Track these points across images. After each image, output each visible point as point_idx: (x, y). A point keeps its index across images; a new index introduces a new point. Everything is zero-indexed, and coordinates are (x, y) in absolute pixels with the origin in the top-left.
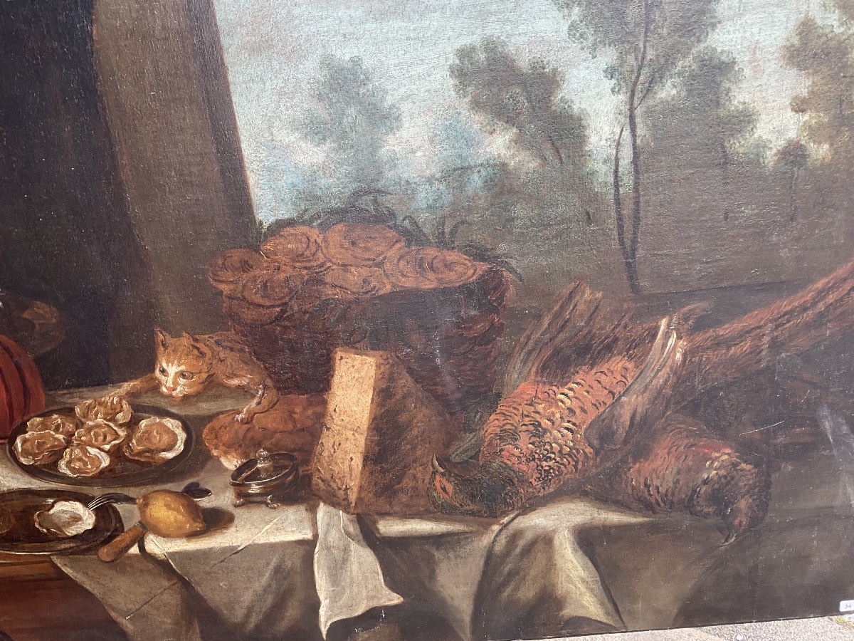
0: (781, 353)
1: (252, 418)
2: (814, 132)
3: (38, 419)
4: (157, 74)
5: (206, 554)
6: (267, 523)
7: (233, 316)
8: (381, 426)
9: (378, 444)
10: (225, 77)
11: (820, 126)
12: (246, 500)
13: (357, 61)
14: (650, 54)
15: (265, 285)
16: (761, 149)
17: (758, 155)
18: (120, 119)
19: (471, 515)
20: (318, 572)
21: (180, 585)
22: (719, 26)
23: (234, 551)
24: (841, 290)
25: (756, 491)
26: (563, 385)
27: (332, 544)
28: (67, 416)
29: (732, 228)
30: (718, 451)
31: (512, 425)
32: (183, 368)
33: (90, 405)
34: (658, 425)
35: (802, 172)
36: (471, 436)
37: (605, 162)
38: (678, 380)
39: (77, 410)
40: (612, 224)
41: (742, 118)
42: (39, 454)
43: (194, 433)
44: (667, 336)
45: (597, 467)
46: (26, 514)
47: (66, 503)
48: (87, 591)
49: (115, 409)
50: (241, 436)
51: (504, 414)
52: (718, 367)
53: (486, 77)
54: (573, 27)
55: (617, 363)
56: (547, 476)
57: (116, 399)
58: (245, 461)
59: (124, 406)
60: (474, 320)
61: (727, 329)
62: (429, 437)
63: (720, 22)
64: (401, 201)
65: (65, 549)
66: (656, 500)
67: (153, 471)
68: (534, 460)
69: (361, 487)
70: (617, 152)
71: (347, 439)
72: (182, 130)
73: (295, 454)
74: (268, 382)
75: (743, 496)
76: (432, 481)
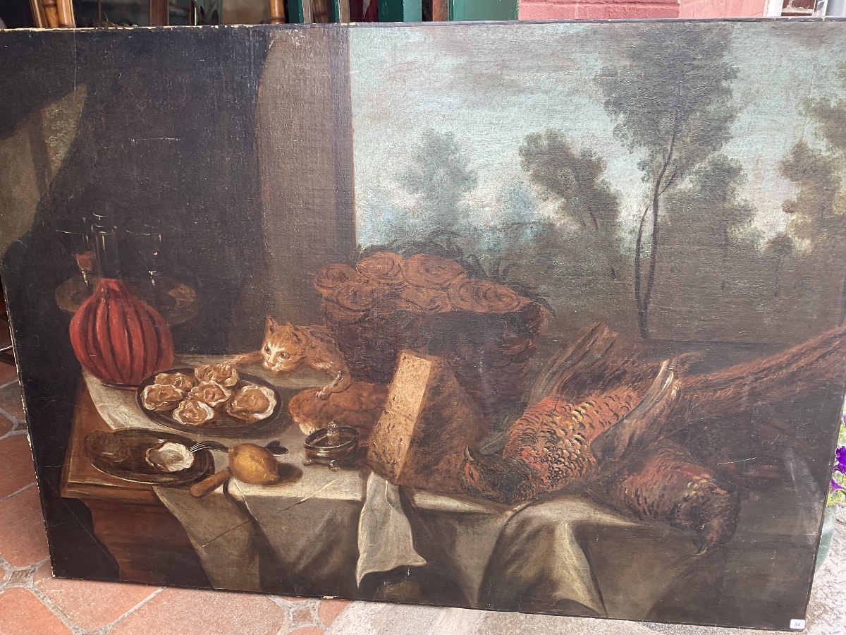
0: (758, 401)
1: (329, 396)
2: (800, 230)
3: (165, 375)
4: (301, 127)
5: (275, 501)
6: (327, 483)
7: (328, 315)
8: (428, 416)
9: (424, 431)
10: (351, 136)
11: (805, 225)
12: (314, 461)
13: (450, 136)
14: (675, 156)
15: (355, 294)
16: (756, 238)
18: (268, 157)
19: (490, 499)
20: (362, 527)
21: (250, 524)
23: (297, 502)
24: (811, 356)
25: (728, 513)
26: (578, 403)
27: (375, 507)
28: (187, 375)
29: (727, 296)
30: (699, 475)
31: (533, 430)
32: (283, 349)
33: (207, 369)
34: (652, 446)
35: (787, 259)
36: (499, 434)
37: (631, 232)
38: (672, 411)
39: (196, 371)
40: (631, 280)
41: (742, 212)
42: (160, 402)
43: (282, 401)
44: (666, 375)
45: (598, 475)
46: (141, 448)
47: (173, 444)
48: (175, 518)
49: (226, 375)
50: (318, 409)
51: (528, 420)
52: (705, 405)
53: (546, 158)
54: (617, 128)
55: (624, 392)
56: (556, 476)
57: (227, 367)
58: (318, 429)
59: (233, 373)
60: (513, 341)
61: (715, 376)
62: (465, 431)
63: (732, 138)
64: (469, 243)
65: (165, 482)
66: (644, 509)
67: (245, 428)
68: (547, 461)
69: (405, 464)
70: (641, 226)
71: (400, 423)
72: (312, 171)
73: (358, 429)
74: (346, 369)
75: (716, 516)
76: (462, 468)
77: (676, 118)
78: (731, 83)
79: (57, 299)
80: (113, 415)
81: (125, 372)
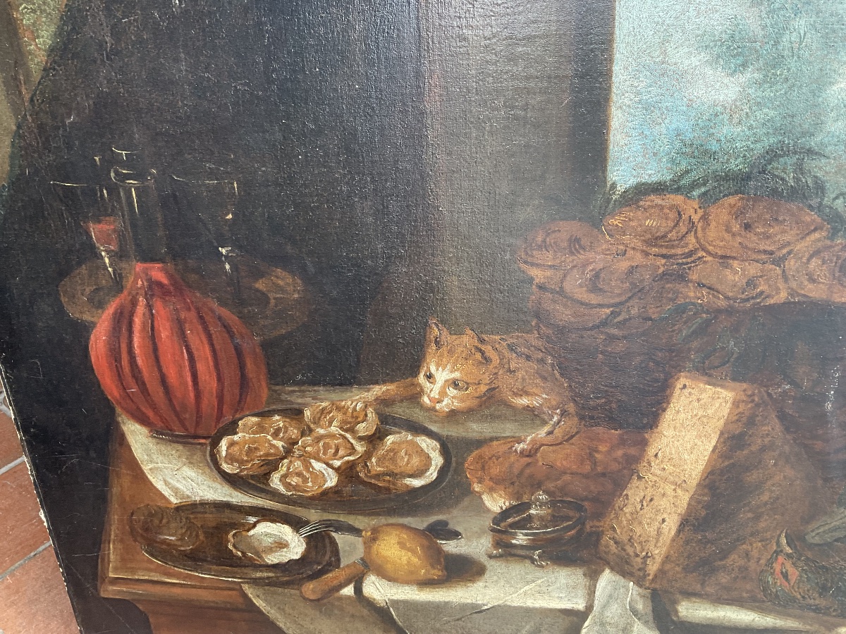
1: (537, 450)
3: (255, 419)
6: (528, 583)
7: (541, 314)
8: (717, 484)
9: (706, 507)
12: (506, 551)
15: (597, 276)
19: (814, 611)
23: (477, 610)
27: (608, 620)
28: (292, 419)
32: (457, 375)
33: (323, 410)
39: (307, 413)
42: (248, 461)
43: (454, 459)
46: (219, 532)
47: (271, 524)
48: (280, 629)
49: (357, 418)
50: (516, 471)
57: (360, 405)
58: (515, 503)
59: (369, 415)
62: (784, 506)
64: (841, 170)
65: (260, 578)
67: (390, 499)
69: (667, 557)
71: (664, 495)
73: (586, 504)
74: (571, 408)
76: (770, 563)
79: (64, 299)
80: (171, 481)
81: (187, 416)
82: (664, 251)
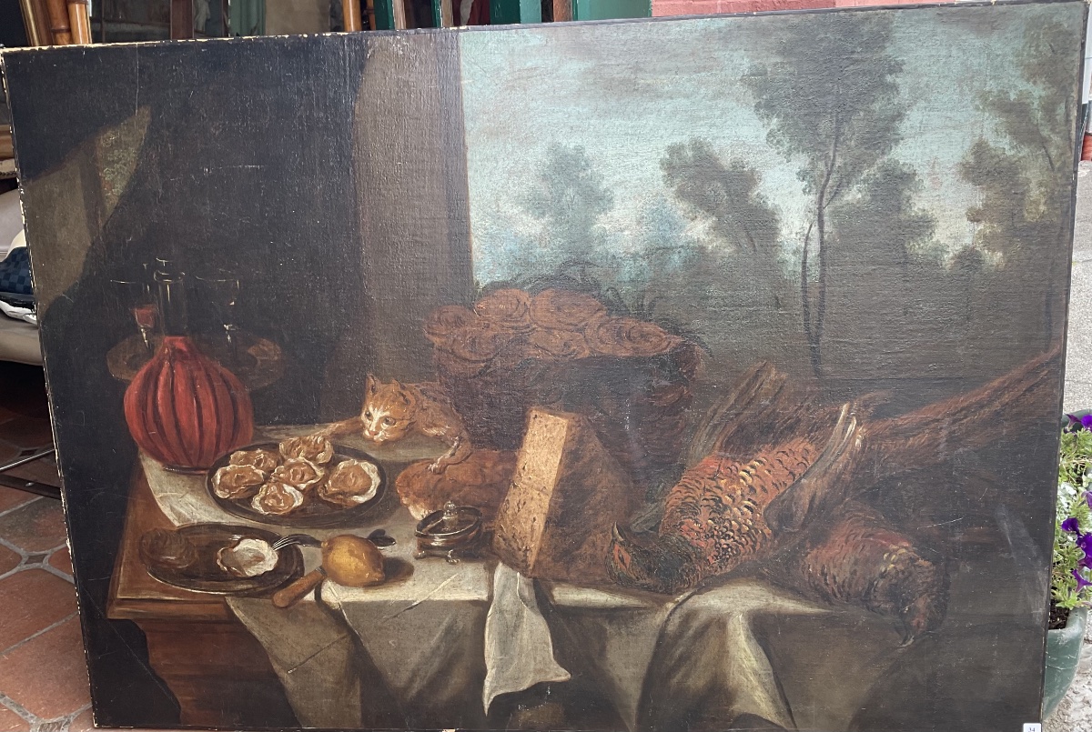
0: (959, 448)
1: (445, 468)
2: (989, 241)
3: (243, 453)
4: (406, 147)
5: (380, 607)
6: (445, 579)
7: (441, 368)
8: (566, 488)
9: (562, 507)
10: (465, 155)
11: (994, 235)
12: (428, 552)
13: (580, 150)
14: (839, 162)
15: (474, 341)
17: (935, 257)
18: (368, 183)
19: (646, 589)
20: (489, 634)
21: (349, 639)
22: (901, 142)
23: (407, 606)
24: (1016, 390)
25: (935, 590)
26: (746, 461)
27: (505, 607)
28: (270, 452)
29: (911, 323)
30: (896, 544)
31: (694, 498)
32: (387, 413)
33: (294, 442)
34: (836, 512)
35: (977, 276)
36: (653, 506)
37: (794, 253)
38: (857, 466)
39: (282, 446)
40: (799, 309)
41: (921, 223)
42: (236, 488)
43: (388, 479)
44: (847, 421)
45: (775, 549)
46: (210, 550)
47: (251, 540)
48: (254, 637)
49: (318, 449)
50: (431, 486)
51: (686, 486)
52: (896, 456)
53: (692, 171)
54: (771, 134)
55: (799, 445)
56: (725, 555)
57: (320, 439)
58: (432, 512)
59: (327, 446)
60: (664, 390)
61: (905, 419)
62: (611, 504)
63: (902, 139)
64: (607, 274)
65: (241, 590)
66: (833, 591)
67: (342, 514)
68: (712, 536)
69: (540, 550)
70: (806, 245)
71: (532, 499)
72: (420, 197)
73: (481, 509)
74: (465, 434)
75: (921, 595)
76: (610, 551)
77: (837, 121)
78: (897, 77)
79: (109, 364)
80: (176, 507)
81: (192, 452)
82: (515, 325)
